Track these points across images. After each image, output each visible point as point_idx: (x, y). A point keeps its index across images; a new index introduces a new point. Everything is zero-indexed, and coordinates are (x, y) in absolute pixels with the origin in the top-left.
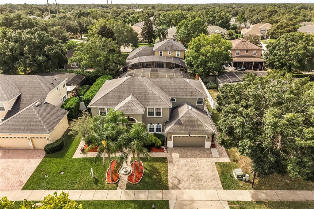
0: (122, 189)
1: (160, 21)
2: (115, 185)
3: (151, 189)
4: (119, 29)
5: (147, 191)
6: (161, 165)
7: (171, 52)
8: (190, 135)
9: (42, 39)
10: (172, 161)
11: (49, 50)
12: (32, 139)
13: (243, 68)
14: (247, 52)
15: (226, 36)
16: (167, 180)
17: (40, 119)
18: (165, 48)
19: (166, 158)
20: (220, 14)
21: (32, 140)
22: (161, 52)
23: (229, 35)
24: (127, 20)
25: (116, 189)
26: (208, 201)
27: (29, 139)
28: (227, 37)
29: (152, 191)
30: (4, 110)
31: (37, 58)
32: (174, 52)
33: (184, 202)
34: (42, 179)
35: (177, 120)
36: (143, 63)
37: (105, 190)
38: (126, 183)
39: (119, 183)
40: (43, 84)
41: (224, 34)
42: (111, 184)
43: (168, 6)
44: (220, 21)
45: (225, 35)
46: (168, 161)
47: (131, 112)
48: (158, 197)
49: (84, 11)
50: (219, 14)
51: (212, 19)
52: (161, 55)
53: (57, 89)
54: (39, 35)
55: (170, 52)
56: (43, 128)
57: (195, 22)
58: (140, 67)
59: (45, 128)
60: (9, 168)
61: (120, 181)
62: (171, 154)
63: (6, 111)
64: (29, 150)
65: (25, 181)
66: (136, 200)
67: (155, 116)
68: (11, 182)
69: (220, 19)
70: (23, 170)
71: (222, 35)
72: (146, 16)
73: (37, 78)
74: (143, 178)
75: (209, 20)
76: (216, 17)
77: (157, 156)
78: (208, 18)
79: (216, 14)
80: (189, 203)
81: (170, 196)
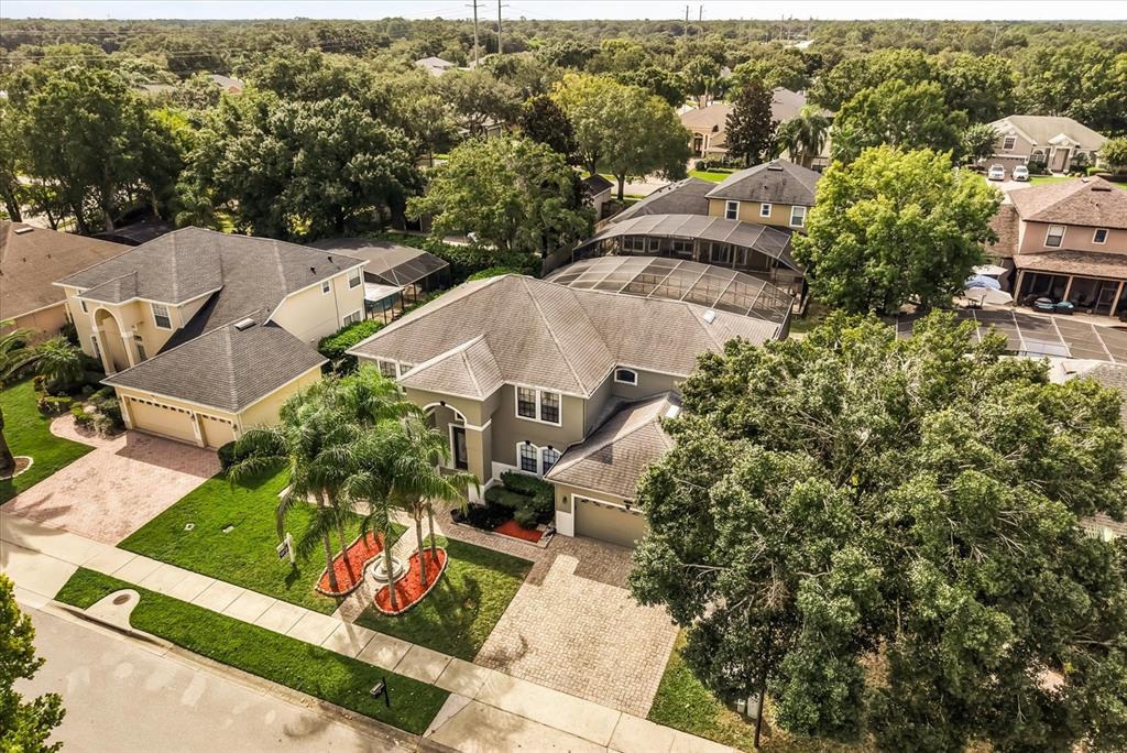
0: (345, 616)
1: (827, 87)
2: (334, 601)
3: (425, 643)
4: (621, 114)
5: (408, 645)
6: (499, 582)
7: (770, 209)
8: (628, 507)
9: (349, 135)
10: (544, 578)
11: (361, 169)
12: (201, 419)
13: (1064, 303)
14: (1100, 237)
15: (1098, 162)
16: (486, 632)
17: (230, 365)
18: (753, 191)
19: (531, 564)
20: (1107, 66)
21: (201, 423)
22: (733, 206)
23: (1108, 158)
24: (710, 82)
25: (329, 614)
26: (565, 737)
27: (193, 417)
28: (1101, 166)
29: (422, 649)
30: (169, 327)
31: (324, 190)
32: (781, 211)
33: (491, 715)
34: (175, 531)
35: (602, 446)
36: (666, 240)
37: (302, 606)
38: (366, 604)
39: (348, 599)
40: (284, 266)
41: (1092, 153)
42: (325, 594)
43: (932, 29)
44: (1097, 99)
45: (1094, 157)
46: (530, 576)
47: (448, 390)
48: (425, 673)
49: (580, 46)
50: (1099, 67)
51: (1060, 86)
52: (732, 215)
53: (326, 290)
54: (346, 121)
55: (766, 207)
56: (227, 394)
57: (910, 99)
58: (650, 251)
59: (234, 393)
60: (124, 483)
61: (354, 594)
62: (553, 557)
63: (172, 331)
64: (190, 449)
65: (137, 524)
66: (363, 660)
67: (538, 419)
68: (107, 520)
69: (1100, 91)
70: (149, 496)
71: (1080, 158)
72: (796, 66)
73: (276, 249)
74: (421, 606)
75: (1048, 91)
76: (1084, 80)
77: (505, 552)
78: (1045, 85)
79: (1087, 66)
80: (502, 723)
81: (463, 680)
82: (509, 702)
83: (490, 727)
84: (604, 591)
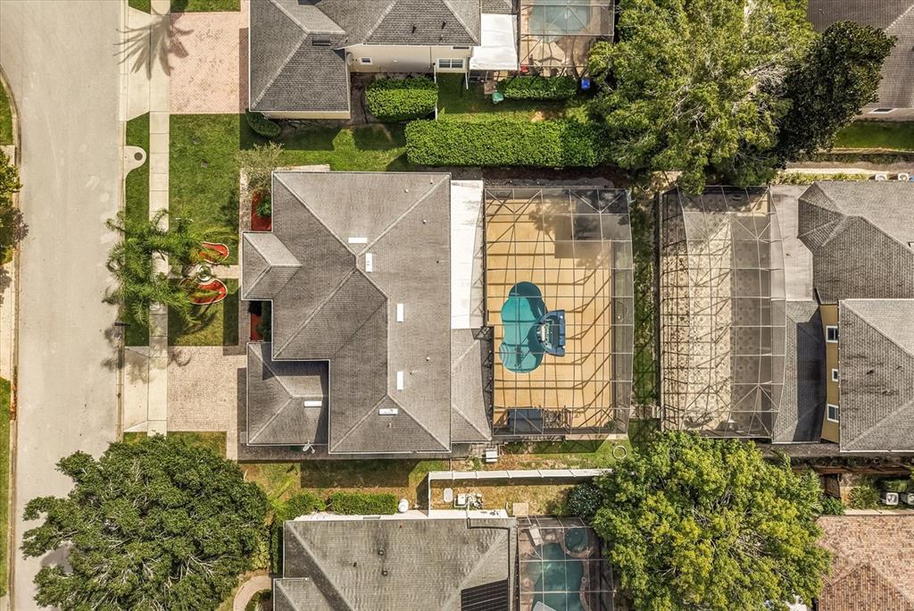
5: (166, 312)
6: (217, 334)
10: (229, 354)
16: (187, 344)
19: (237, 344)
26: (146, 403)
29: (166, 319)
33: (146, 368)
46: (227, 347)
48: (153, 329)
59: (262, 94)
77: (240, 327)
80: (144, 375)
81: (157, 347)
82: (154, 372)
83: (140, 370)
84: (233, 388)
